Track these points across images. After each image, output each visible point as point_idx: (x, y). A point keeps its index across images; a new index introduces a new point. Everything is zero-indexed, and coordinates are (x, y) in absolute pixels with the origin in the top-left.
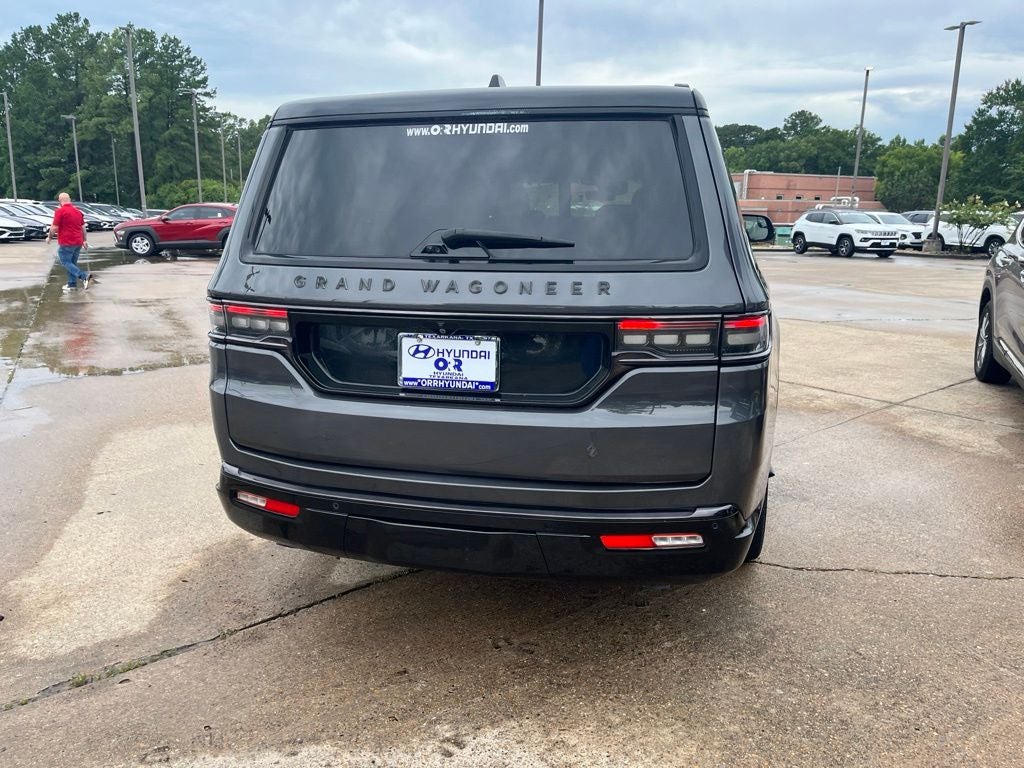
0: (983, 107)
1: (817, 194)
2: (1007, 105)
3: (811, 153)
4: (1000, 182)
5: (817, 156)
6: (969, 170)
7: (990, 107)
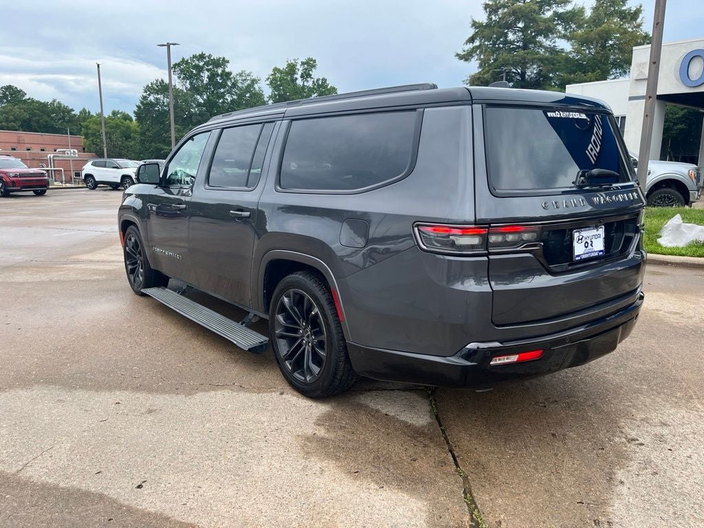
0: (145, 94)
1: (43, 147)
2: (158, 94)
3: (24, 117)
4: (165, 141)
5: (30, 120)
6: (145, 134)
7: (149, 95)
